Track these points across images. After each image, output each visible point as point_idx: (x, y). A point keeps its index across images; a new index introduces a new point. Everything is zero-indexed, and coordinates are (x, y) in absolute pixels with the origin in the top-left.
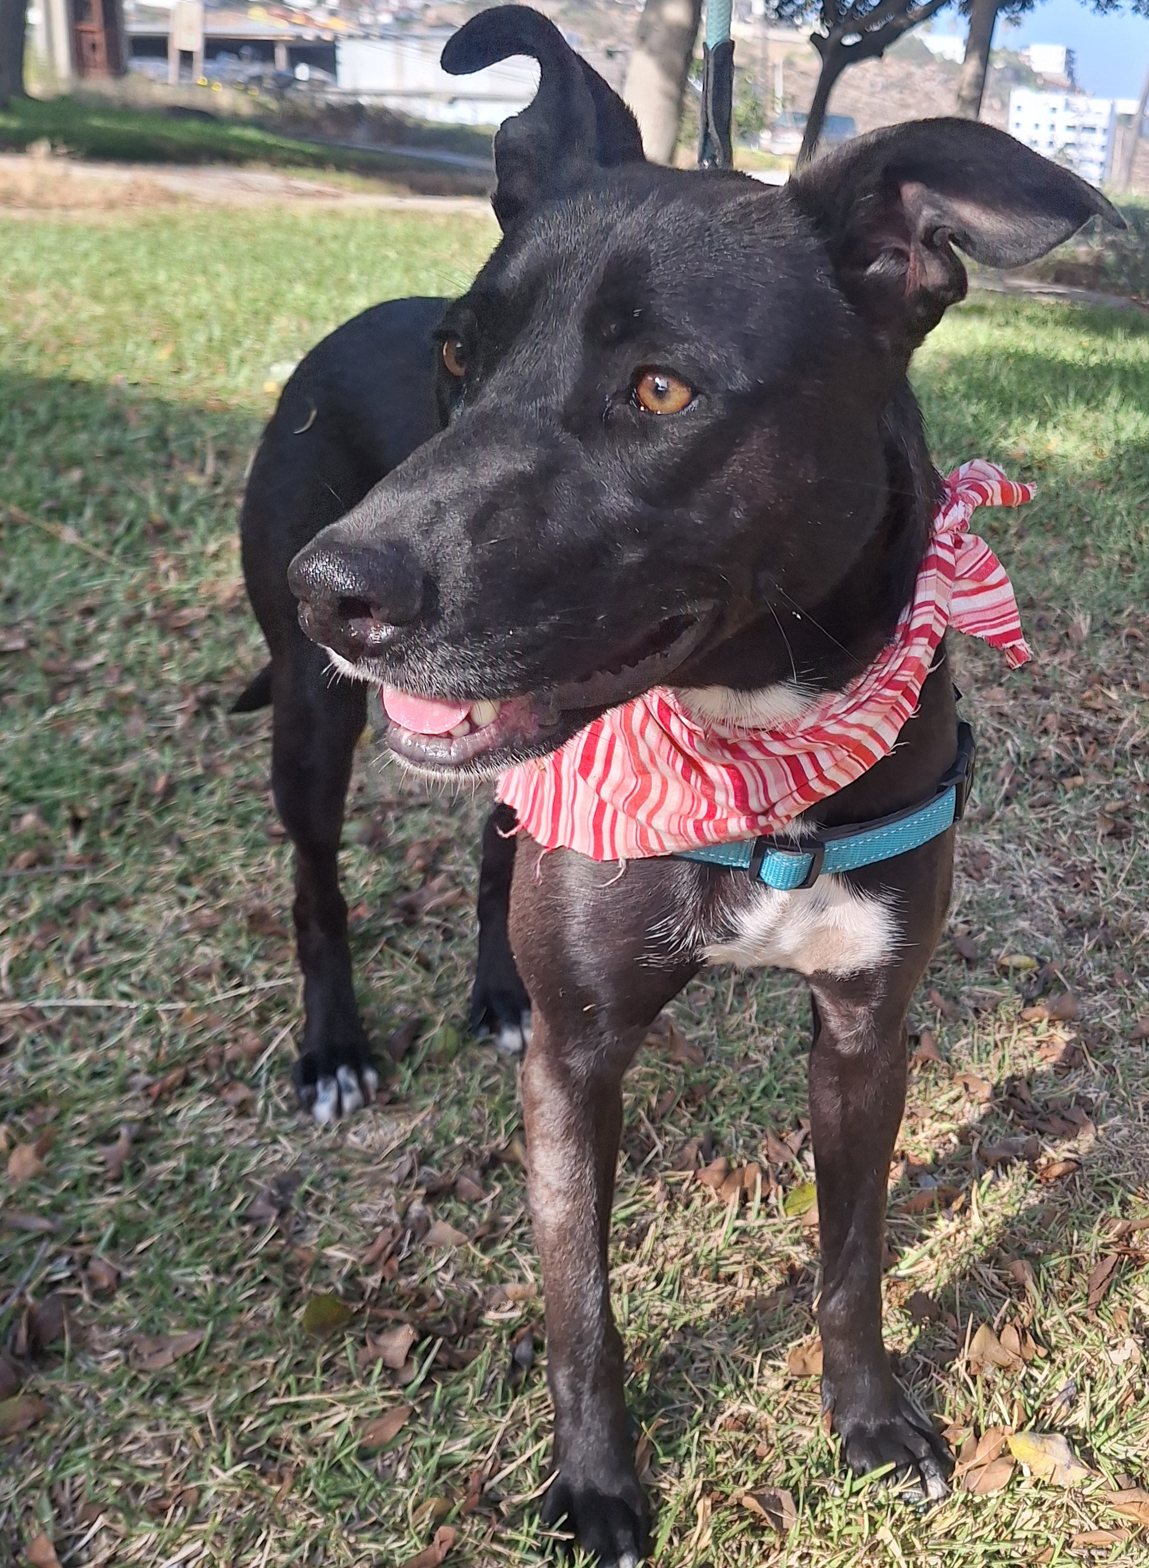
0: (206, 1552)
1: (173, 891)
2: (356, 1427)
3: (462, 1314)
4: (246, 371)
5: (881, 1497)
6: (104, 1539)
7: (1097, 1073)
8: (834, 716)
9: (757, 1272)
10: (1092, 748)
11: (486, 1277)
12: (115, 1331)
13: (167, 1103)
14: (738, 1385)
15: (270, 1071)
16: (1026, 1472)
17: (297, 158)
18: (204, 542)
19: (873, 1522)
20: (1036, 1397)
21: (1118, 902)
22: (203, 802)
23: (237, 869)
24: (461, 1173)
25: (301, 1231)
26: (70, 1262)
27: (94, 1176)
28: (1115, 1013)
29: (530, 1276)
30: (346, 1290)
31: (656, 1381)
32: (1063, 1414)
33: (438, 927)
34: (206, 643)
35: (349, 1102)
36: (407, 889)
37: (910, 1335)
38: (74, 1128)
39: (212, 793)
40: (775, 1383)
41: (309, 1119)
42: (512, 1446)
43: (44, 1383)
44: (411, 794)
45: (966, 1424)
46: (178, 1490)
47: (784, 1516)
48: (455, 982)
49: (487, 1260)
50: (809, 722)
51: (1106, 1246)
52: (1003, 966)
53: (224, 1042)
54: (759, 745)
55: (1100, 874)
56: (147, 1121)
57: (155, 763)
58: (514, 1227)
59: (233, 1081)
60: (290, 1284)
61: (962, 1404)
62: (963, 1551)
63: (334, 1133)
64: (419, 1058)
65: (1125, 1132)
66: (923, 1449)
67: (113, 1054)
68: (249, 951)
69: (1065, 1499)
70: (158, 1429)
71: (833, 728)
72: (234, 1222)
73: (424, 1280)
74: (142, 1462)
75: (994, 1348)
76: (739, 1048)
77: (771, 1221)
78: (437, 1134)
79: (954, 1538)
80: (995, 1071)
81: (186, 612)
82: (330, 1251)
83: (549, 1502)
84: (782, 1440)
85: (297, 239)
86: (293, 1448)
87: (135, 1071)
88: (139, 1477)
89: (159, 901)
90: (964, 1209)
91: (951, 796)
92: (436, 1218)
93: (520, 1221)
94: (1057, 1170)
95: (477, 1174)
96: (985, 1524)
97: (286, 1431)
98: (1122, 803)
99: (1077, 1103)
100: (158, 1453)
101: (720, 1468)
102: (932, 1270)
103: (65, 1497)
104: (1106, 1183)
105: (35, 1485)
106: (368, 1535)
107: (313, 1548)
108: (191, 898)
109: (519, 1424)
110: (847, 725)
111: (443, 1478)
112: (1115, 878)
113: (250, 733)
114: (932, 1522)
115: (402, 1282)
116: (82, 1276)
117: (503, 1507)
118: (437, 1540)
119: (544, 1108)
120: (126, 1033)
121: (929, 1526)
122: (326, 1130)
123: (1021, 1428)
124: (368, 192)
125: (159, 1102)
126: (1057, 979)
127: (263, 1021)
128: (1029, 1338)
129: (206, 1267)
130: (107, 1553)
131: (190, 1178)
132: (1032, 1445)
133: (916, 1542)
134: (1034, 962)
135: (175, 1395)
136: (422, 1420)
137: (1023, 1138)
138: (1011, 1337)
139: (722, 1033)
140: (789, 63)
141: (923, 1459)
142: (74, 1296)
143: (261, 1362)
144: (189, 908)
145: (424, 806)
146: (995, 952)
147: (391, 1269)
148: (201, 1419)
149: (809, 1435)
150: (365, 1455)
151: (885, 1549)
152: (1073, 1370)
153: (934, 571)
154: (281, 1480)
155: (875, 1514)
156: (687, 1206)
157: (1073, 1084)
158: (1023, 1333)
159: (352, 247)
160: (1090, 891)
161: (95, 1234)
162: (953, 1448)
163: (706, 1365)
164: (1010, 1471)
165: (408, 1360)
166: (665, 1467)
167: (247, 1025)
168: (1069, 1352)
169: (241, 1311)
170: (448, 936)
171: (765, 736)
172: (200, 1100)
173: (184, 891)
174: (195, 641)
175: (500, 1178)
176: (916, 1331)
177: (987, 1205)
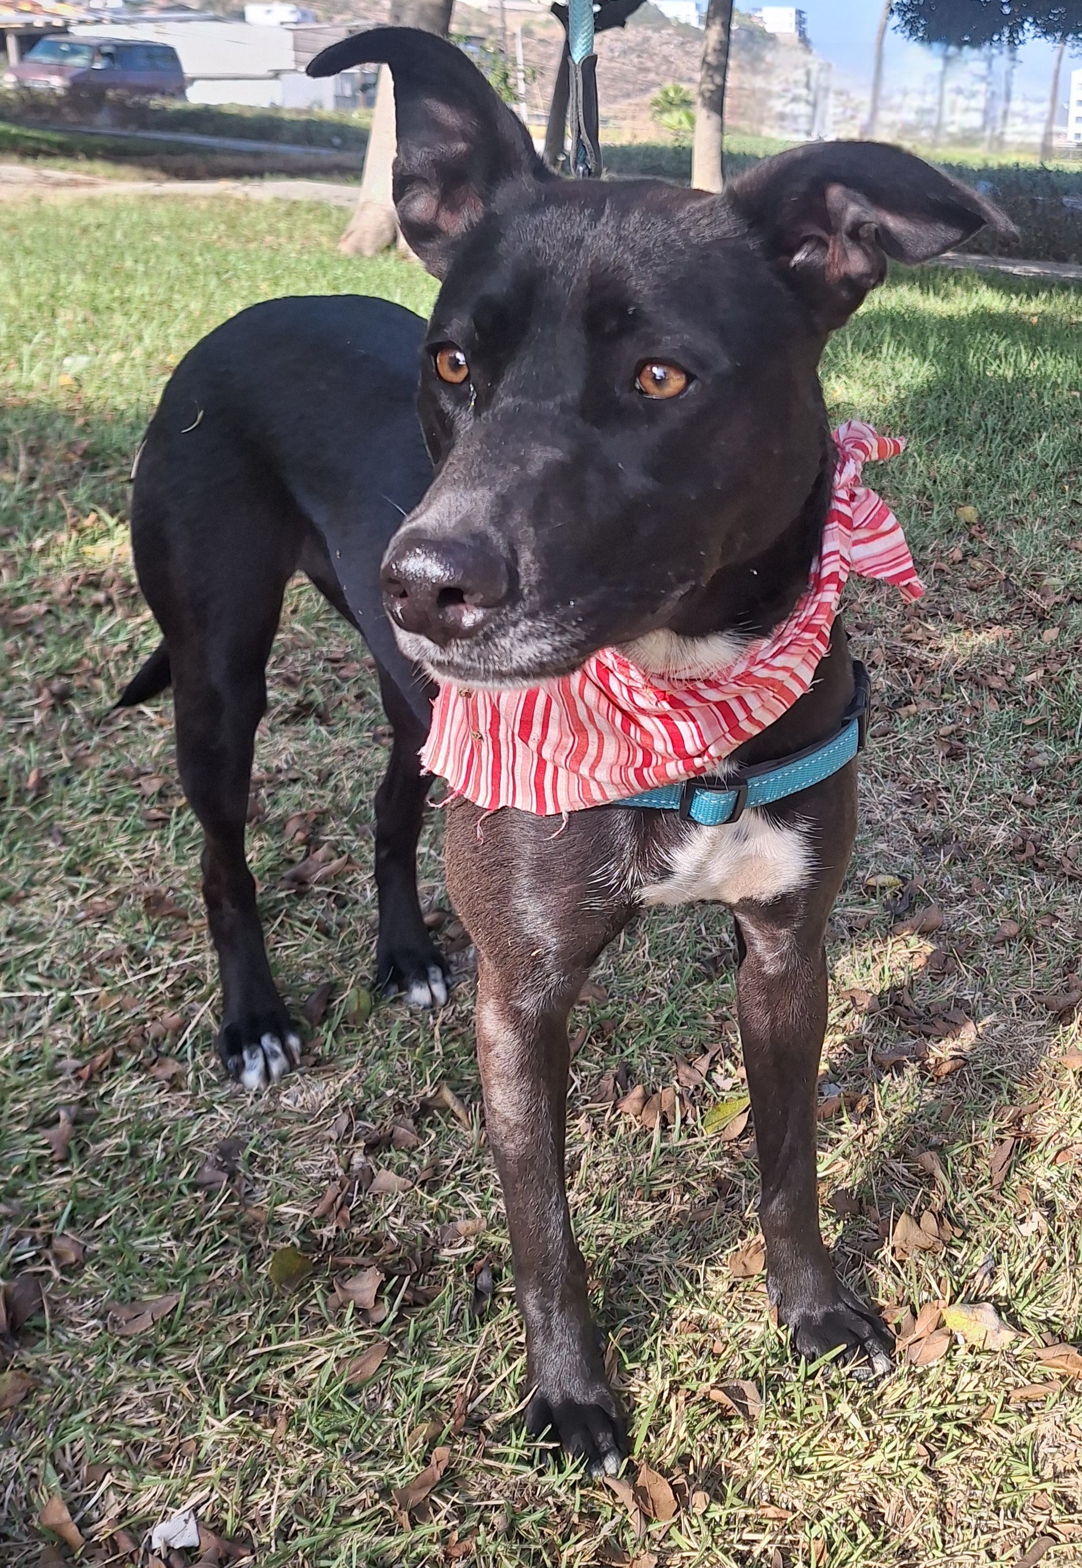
0: (215, 1496)
1: (62, 883)
2: (338, 1367)
3: (419, 1253)
4: (39, 366)
5: (834, 1377)
6: (112, 1497)
7: (970, 977)
8: (762, 661)
9: (687, 1187)
10: (919, 677)
11: (435, 1217)
12: (88, 1303)
13: (99, 1084)
14: (686, 1291)
15: (194, 1045)
16: (961, 1340)
17: (44, 147)
18: (29, 539)
19: (831, 1401)
20: (959, 1273)
21: (965, 818)
22: (77, 793)
23: (122, 855)
24: (395, 1123)
25: (251, 1192)
26: (33, 1242)
27: (41, 1159)
28: (977, 920)
29: (478, 1212)
30: (302, 1242)
31: (610, 1296)
32: (985, 1285)
33: (330, 894)
34: (51, 638)
35: (276, 1067)
36: (291, 862)
37: (836, 1230)
38: (11, 1116)
39: (83, 784)
40: (722, 1287)
41: (239, 1086)
42: (487, 1369)
43: (30, 1359)
44: (279, 771)
45: (900, 1303)
46: (176, 1444)
47: (749, 1403)
48: (358, 946)
49: (435, 1202)
50: (739, 669)
51: (1000, 1131)
52: (868, 886)
53: (144, 1022)
54: (695, 694)
55: (944, 794)
56: (84, 1102)
57: (22, 758)
58: (454, 1169)
59: (160, 1058)
60: (248, 1243)
61: (893, 1287)
62: (914, 1417)
63: (266, 1097)
64: (337, 1019)
65: (1002, 1027)
66: (866, 1330)
67: (36, 1043)
68: (152, 933)
69: (1000, 1360)
70: (147, 1390)
71: (761, 673)
72: (185, 1190)
73: (376, 1227)
74: (137, 1422)
75: (915, 1233)
76: (638, 982)
77: (692, 1140)
78: (366, 1088)
79: (903, 1407)
80: (877, 983)
81: (23, 609)
82: (281, 1208)
83: (529, 1416)
84: (735, 1336)
85: (62, 231)
86: (281, 1392)
87: (61, 1057)
88: (137, 1435)
89: (50, 892)
90: (869, 1111)
91: (855, 727)
92: (379, 1168)
93: (459, 1163)
94: (946, 1068)
95: (411, 1121)
96: (930, 1392)
97: (271, 1378)
98: (954, 727)
99: (956, 1006)
100: (151, 1412)
101: (683, 1368)
102: (846, 1170)
103: (68, 1463)
104: (991, 1075)
105: (37, 1454)
106: (368, 1464)
107: (317, 1481)
108: (82, 887)
109: (491, 1348)
110: (774, 668)
111: (428, 1405)
112: (959, 798)
113: (109, 724)
114: (883, 1394)
115: (356, 1230)
116: (49, 1253)
117: (488, 1425)
118: (433, 1461)
119: (498, 1049)
120: (44, 1021)
121: (880, 1398)
122: (258, 1096)
123: (952, 1302)
124: (122, 179)
125: (90, 1083)
126: (921, 893)
127: (178, 999)
128: (945, 1220)
129: (168, 1234)
130: (118, 1509)
131: (134, 1152)
132: (964, 1315)
133: (872, 1412)
134: (898, 880)
135: (158, 1357)
136: (400, 1354)
137: (911, 1042)
138: (929, 1221)
139: (619, 970)
140: (527, 32)
141: (866, 1340)
142: (42, 1273)
143: (235, 1317)
144: (81, 897)
145: (295, 781)
146: (860, 874)
147: (344, 1219)
148: (188, 1376)
149: (758, 1330)
150: (351, 1392)
151: (846, 1423)
152: (989, 1246)
153: (836, 524)
154: (274, 1423)
155: (831, 1392)
156: (612, 1135)
157: (949, 988)
158: (939, 1217)
159: (119, 235)
160: (938, 811)
161: (52, 1213)
162: (892, 1327)
163: (653, 1276)
164: (947, 1341)
165: (377, 1300)
166: (631, 1373)
167: (161, 1003)
168: (981, 1231)
169: (209, 1272)
170: (341, 903)
171: (701, 685)
172: (130, 1078)
173: (73, 881)
174: (38, 637)
175: (431, 1125)
176: (840, 1227)
177: (889, 1105)
